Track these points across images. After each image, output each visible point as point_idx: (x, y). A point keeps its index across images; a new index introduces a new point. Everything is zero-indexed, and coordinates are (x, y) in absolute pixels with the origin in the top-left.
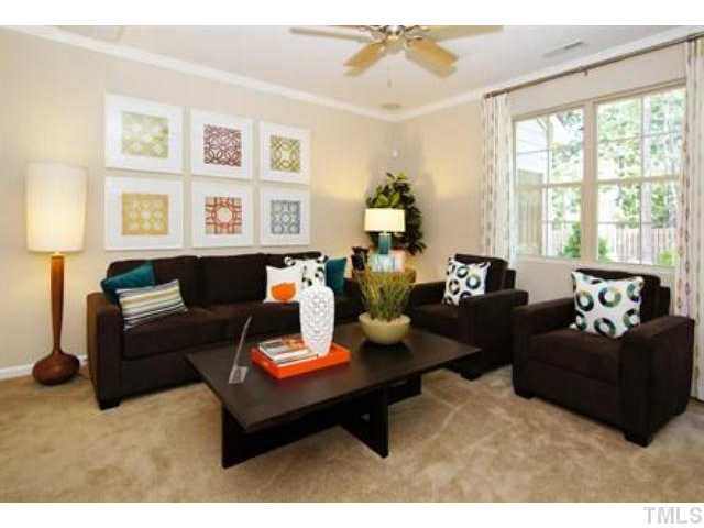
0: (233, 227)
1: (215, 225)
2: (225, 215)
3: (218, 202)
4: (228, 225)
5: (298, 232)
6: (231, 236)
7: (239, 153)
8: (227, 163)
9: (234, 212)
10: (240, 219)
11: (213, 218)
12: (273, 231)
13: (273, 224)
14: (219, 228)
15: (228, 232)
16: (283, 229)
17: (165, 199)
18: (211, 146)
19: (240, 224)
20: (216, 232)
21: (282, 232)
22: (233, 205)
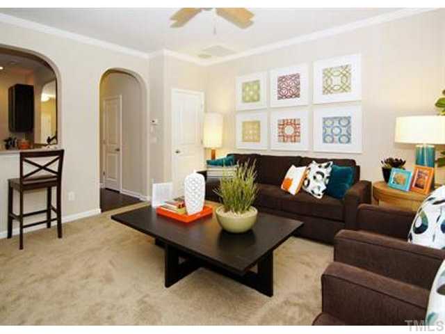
0: (295, 138)
1: (284, 137)
2: (289, 130)
3: (286, 122)
4: (291, 137)
5: (349, 141)
6: (293, 144)
7: (298, 89)
8: (291, 97)
9: (295, 128)
10: (299, 132)
11: (282, 132)
12: (325, 141)
13: (325, 135)
14: (286, 139)
15: (292, 141)
16: (333, 139)
17: (258, 123)
18: (281, 89)
19: (299, 136)
20: (284, 141)
21: (333, 141)
22: (295, 124)
